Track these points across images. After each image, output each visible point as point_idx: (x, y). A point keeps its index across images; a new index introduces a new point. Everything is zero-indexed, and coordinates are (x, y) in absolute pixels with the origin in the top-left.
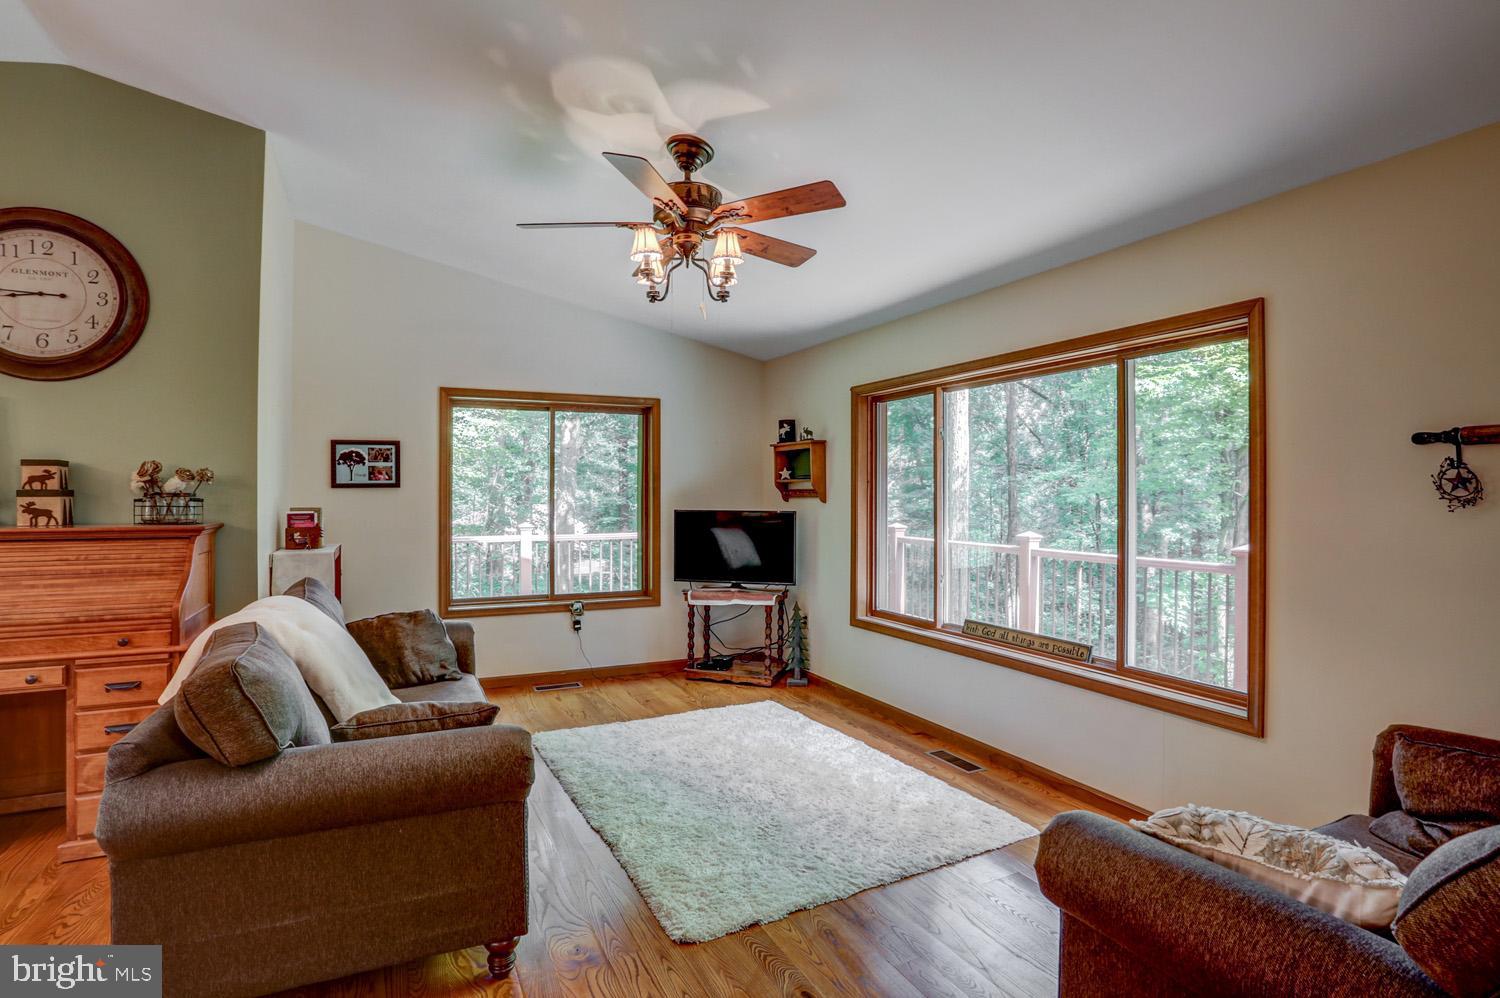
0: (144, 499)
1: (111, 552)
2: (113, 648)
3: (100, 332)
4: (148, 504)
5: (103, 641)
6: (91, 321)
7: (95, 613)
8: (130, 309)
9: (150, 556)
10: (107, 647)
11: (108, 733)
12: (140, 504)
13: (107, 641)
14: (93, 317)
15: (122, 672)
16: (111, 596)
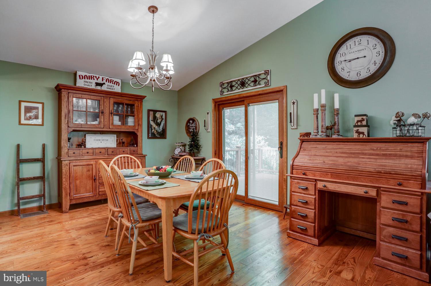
0: (397, 127)
1: (389, 147)
2: (395, 186)
3: (378, 66)
4: (398, 129)
5: (391, 182)
6: (374, 63)
7: (387, 170)
8: (389, 54)
9: (405, 149)
10: (392, 185)
11: (393, 220)
12: (395, 129)
13: (392, 182)
14: (375, 61)
15: (399, 196)
16: (392, 164)
